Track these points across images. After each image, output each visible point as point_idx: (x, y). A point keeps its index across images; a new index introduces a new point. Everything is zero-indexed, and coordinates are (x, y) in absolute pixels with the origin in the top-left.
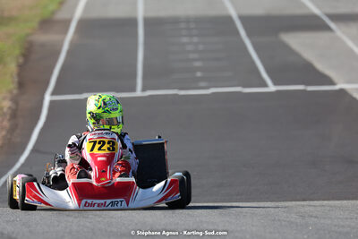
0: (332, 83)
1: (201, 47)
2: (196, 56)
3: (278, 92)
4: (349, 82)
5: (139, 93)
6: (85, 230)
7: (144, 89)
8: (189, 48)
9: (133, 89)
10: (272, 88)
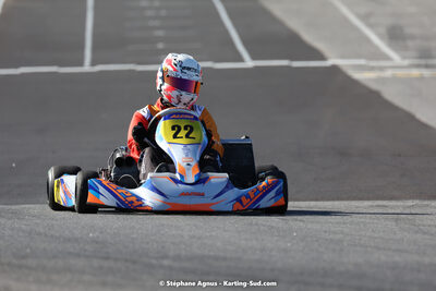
0: (322, 57)
1: (163, 13)
2: (156, 23)
3: (256, 68)
4: (343, 57)
5: (87, 68)
6: (21, 234)
7: (93, 63)
8: (149, 13)
9: (81, 64)
10: (249, 63)
